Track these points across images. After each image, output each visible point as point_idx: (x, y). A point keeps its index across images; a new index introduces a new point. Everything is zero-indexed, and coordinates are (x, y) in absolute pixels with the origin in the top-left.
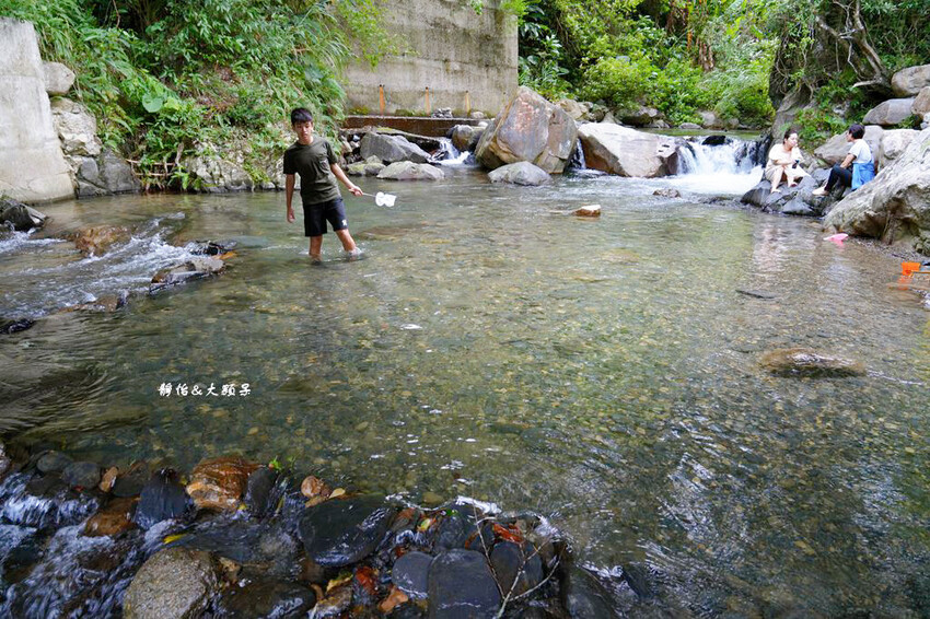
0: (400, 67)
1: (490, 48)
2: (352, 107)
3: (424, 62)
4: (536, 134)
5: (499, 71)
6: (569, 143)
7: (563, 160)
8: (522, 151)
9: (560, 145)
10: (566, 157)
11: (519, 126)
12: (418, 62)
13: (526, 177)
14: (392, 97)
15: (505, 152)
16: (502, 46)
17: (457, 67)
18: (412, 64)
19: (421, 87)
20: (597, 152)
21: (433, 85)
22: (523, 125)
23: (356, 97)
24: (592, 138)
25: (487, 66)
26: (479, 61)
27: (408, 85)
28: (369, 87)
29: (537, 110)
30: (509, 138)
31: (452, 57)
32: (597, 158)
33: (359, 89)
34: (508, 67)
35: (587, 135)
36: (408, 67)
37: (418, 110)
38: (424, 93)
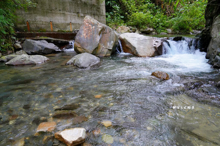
0: (59, 15)
1: (95, 9)
2: (38, 29)
3: (69, 13)
4: (93, 39)
5: (98, 16)
6: (112, 42)
7: (110, 50)
8: (87, 47)
9: (108, 43)
10: (111, 48)
11: (85, 35)
12: (66, 13)
14: (57, 26)
15: (79, 47)
16: (99, 8)
17: (82, 15)
18: (64, 14)
19: (68, 22)
20: (127, 45)
21: (73, 21)
22: (87, 34)
23: (40, 26)
25: (94, 15)
26: (91, 13)
27: (63, 21)
28: (46, 22)
29: (94, 27)
30: (80, 41)
31: (80, 11)
32: (127, 48)
33: (41, 23)
34: (102, 15)
35: (123, 38)
36: (62, 15)
37: (67, 30)
38: (69, 24)
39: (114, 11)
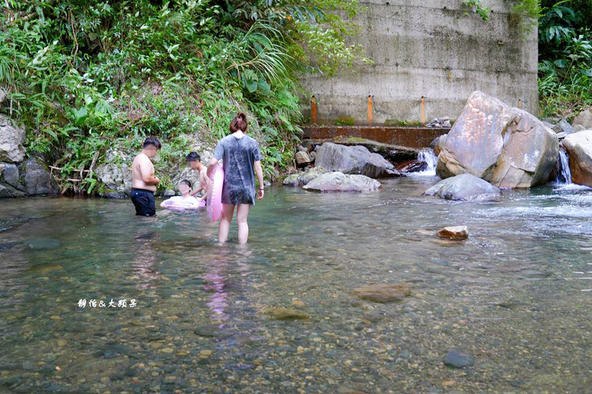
0: (392, 77)
1: (502, 54)
2: (336, 118)
3: (420, 71)
4: (486, 143)
5: (512, 77)
6: (537, 153)
7: (530, 173)
8: (470, 162)
9: (526, 157)
10: (533, 169)
11: (468, 134)
12: (413, 71)
13: (457, 190)
14: (383, 108)
15: (452, 163)
16: (517, 51)
17: (460, 74)
18: (406, 73)
19: (416, 96)
20: (583, 164)
21: (431, 94)
22: (472, 134)
23: (341, 108)
24: (578, 148)
25: (498, 72)
26: (487, 68)
27: (402, 94)
28: (357, 98)
29: (490, 117)
31: (454, 64)
32: (583, 171)
33: (345, 100)
34: (525, 72)
35: (573, 144)
36: (401, 77)
37: (411, 120)
38: (419, 102)
39: (571, 56)
